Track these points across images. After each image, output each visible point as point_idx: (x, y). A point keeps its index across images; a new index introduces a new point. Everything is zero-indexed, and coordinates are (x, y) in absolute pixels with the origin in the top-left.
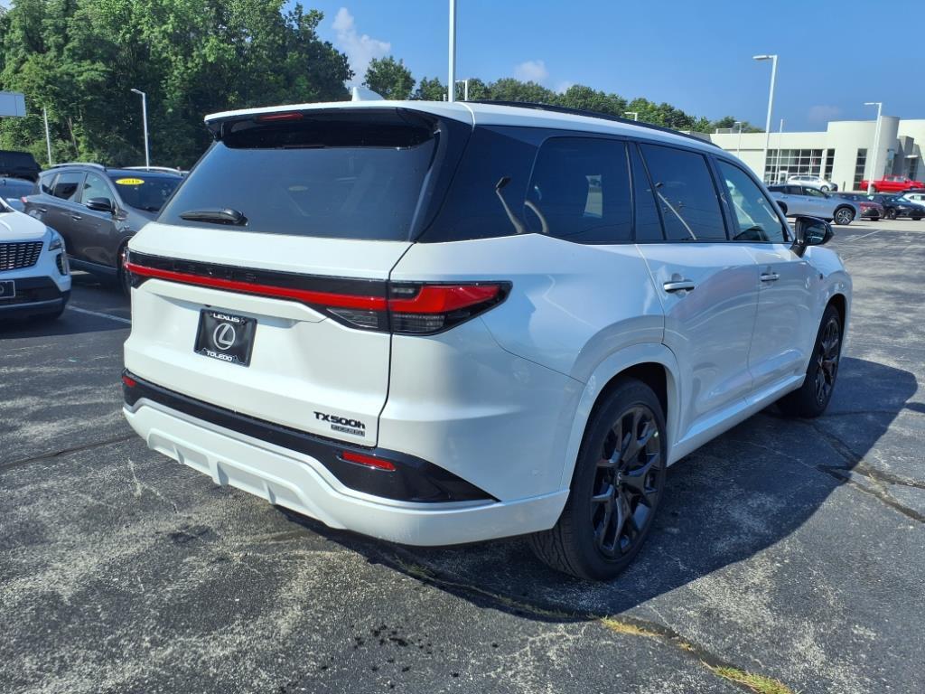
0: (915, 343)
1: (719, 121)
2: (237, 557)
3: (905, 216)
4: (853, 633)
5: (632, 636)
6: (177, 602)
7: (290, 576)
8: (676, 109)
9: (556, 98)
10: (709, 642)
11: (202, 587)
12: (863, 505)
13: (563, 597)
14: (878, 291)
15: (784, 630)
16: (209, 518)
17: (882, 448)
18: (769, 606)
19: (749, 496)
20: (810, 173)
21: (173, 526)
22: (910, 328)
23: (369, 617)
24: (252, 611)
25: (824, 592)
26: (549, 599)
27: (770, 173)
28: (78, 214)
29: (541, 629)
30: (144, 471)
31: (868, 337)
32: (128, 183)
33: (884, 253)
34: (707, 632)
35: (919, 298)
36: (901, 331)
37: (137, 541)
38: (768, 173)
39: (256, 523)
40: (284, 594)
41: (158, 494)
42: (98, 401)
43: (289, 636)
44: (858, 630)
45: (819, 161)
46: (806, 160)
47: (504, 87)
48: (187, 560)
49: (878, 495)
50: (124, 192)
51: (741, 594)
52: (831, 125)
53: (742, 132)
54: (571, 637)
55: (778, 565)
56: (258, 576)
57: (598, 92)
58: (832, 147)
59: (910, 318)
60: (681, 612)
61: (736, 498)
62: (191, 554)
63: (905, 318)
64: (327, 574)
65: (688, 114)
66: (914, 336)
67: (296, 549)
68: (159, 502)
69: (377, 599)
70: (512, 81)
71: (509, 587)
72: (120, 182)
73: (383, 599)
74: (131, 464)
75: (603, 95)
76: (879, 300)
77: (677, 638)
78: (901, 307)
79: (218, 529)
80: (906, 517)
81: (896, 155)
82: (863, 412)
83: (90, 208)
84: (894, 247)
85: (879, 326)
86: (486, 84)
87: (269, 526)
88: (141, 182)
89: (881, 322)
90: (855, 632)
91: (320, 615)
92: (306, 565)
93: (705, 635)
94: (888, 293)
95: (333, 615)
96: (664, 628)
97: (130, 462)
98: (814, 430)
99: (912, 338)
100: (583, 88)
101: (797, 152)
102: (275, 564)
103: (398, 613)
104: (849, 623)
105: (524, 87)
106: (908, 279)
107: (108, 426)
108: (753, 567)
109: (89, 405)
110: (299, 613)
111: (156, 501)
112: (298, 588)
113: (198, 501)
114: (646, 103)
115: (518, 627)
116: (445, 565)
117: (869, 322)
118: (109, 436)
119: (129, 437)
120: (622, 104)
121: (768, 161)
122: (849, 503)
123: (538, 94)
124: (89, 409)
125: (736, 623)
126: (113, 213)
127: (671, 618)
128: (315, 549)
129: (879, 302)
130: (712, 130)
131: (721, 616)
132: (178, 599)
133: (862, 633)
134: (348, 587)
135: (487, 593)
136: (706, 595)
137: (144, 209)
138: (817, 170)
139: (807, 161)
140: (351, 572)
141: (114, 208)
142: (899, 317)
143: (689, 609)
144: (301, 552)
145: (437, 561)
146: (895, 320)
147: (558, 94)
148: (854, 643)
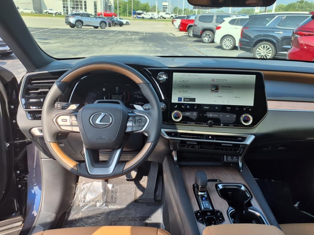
3: (117, 25)
46: (77, 5)
81: (105, 4)
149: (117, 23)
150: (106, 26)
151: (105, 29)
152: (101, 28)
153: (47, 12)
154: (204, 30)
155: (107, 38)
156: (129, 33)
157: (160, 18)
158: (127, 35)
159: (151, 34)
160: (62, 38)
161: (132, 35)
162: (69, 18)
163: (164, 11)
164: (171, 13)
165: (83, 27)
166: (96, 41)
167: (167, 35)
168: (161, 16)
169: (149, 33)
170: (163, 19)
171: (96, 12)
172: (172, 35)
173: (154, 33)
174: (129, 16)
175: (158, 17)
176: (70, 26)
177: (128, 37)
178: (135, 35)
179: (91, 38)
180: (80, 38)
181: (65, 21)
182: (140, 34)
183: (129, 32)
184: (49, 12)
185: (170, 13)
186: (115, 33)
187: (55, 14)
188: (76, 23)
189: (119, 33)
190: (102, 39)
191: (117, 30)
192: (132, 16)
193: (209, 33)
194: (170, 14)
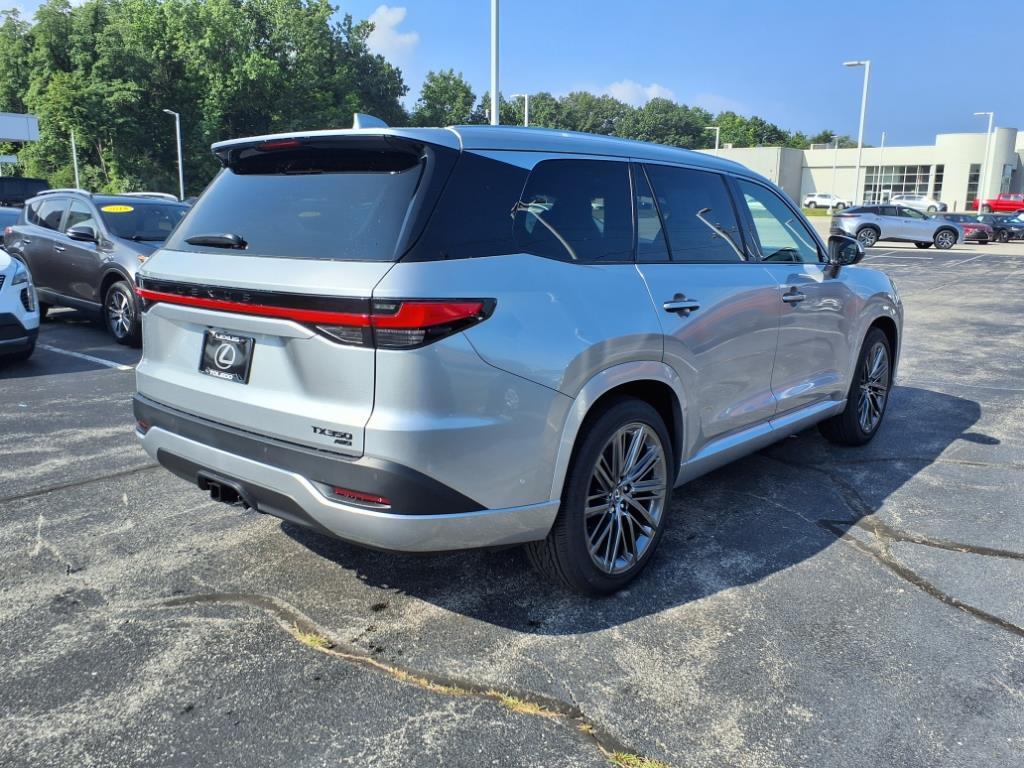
0: (981, 380)
1: (816, 135)
2: (113, 627)
3: (1019, 238)
4: (786, 713)
5: (529, 715)
6: (25, 676)
7: (165, 646)
8: (768, 123)
9: (634, 112)
10: (614, 724)
11: (62, 658)
12: (855, 566)
13: (467, 671)
14: (962, 323)
15: (706, 709)
16: (102, 580)
17: (900, 500)
18: (700, 682)
19: (725, 555)
20: (916, 192)
21: (58, 589)
22: (981, 363)
23: (237, 693)
24: (105, 686)
25: (771, 665)
26: (451, 673)
27: (872, 192)
28: (61, 245)
29: (427, 707)
30: (52, 528)
31: (929, 374)
32: (115, 211)
33: (983, 280)
34: (617, 711)
35: (1006, 330)
36: (970, 367)
37: (11, 606)
38: (868, 192)
39: (152, 587)
40: (151, 667)
41: (57, 554)
42: (33, 450)
43: (136, 715)
44: (795, 710)
45: (926, 179)
46: (911, 178)
47: (577, 100)
48: (58, 627)
49: (877, 554)
50: (110, 221)
51: (673, 667)
52: (940, 138)
53: (840, 147)
54: (457, 717)
55: (729, 634)
56: (130, 647)
57: (680, 105)
58: (940, 163)
59: (985, 353)
60: (596, 689)
61: (708, 557)
62: (64, 621)
63: (980, 353)
64: (208, 644)
65: (780, 128)
66: (983, 372)
67: (186, 615)
68: (53, 562)
69: (255, 672)
70: (586, 94)
71: (410, 660)
72: (105, 209)
73: (261, 673)
74: (41, 521)
75: (685, 108)
76: (959, 332)
77: (581, 718)
78: (980, 340)
79: (107, 593)
80: (899, 578)
81: (1013, 171)
82: (894, 459)
83: (72, 238)
84: (995, 273)
85: (948, 361)
86: (557, 99)
87: (166, 589)
88: (130, 209)
89: (951, 357)
90: (790, 712)
91: (181, 691)
92: (188, 634)
93: (613, 715)
94: (973, 324)
95: (196, 691)
96: (569, 707)
97: (41, 518)
98: (830, 480)
99: (981, 374)
100: (663, 101)
101: (901, 169)
102: (155, 633)
103: (271, 689)
104: (787, 701)
105: (599, 100)
106: (1002, 309)
107: (32, 478)
108: (698, 637)
109: (21, 455)
110: (158, 689)
111: (50, 563)
112: (169, 661)
113: (98, 562)
114: (734, 117)
115: (401, 706)
116: (347, 635)
117: (936, 356)
118: (29, 489)
119: (51, 490)
120: (707, 119)
121: (868, 179)
122: (838, 562)
123: (614, 109)
124: (20, 459)
125: (655, 701)
126: (97, 243)
127: (582, 695)
128: (206, 615)
129: (959, 336)
130: (807, 147)
131: (640, 693)
132: (28, 673)
133: (797, 713)
134: (227, 658)
135: (382, 666)
136: (632, 669)
137: (131, 239)
138: (924, 188)
139: (913, 179)
140: (235, 643)
141: (98, 237)
142: (973, 352)
143: (605, 685)
144: (190, 619)
145: (339, 630)
146: (968, 355)
147: (636, 108)
148: (784, 725)
165: (878, 244)
171: (971, 197)
184: (818, 204)
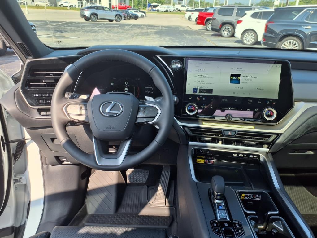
3: (132, 18)
20: (94, 2)
149: (132, 16)
150: (121, 19)
151: (120, 22)
152: (116, 22)
153: (61, 5)
154: (224, 24)
155: (123, 32)
156: (145, 27)
157: (176, 11)
158: (142, 28)
159: (167, 27)
160: (77, 32)
161: (148, 29)
162: (84, 11)
163: (179, 3)
164: (187, 6)
165: (98, 20)
166: (112, 35)
167: (184, 28)
168: (177, 9)
169: (165, 27)
170: (179, 12)
171: (110, 4)
172: (189, 29)
173: (171, 27)
174: (143, 9)
175: (174, 10)
176: (85, 19)
177: (144, 31)
178: (151, 29)
179: (106, 32)
180: (96, 31)
181: (80, 14)
182: (156, 28)
183: (144, 25)
184: (64, 5)
185: (185, 5)
186: (130, 26)
187: (69, 7)
188: (90, 16)
189: (135, 27)
190: (118, 32)
191: (132, 23)
192: (147, 9)
193: (228, 27)
194: (185, 7)
